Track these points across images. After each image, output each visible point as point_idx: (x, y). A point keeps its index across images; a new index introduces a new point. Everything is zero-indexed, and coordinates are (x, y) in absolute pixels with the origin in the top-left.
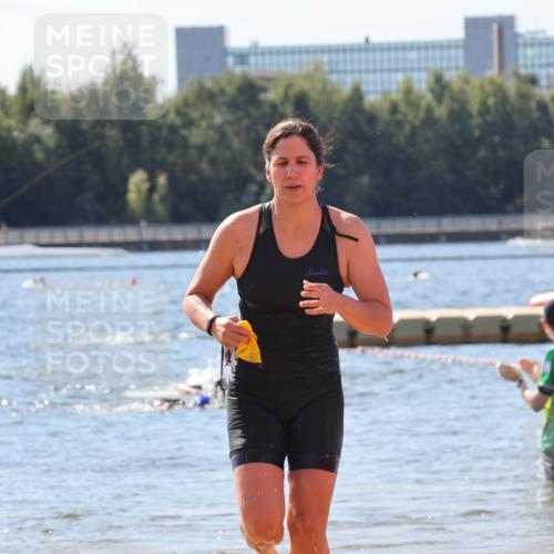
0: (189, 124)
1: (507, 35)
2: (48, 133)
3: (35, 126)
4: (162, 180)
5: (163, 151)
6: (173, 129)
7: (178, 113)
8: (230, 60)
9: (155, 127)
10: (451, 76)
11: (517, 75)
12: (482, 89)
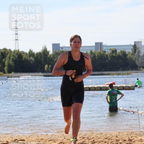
0: (54, 58)
1: (101, 45)
2: (33, 59)
3: (31, 58)
4: (50, 66)
5: (50, 62)
6: (52, 58)
7: (53, 56)
8: (60, 48)
9: (49, 58)
10: (93, 51)
11: (103, 51)
12: (98, 53)
